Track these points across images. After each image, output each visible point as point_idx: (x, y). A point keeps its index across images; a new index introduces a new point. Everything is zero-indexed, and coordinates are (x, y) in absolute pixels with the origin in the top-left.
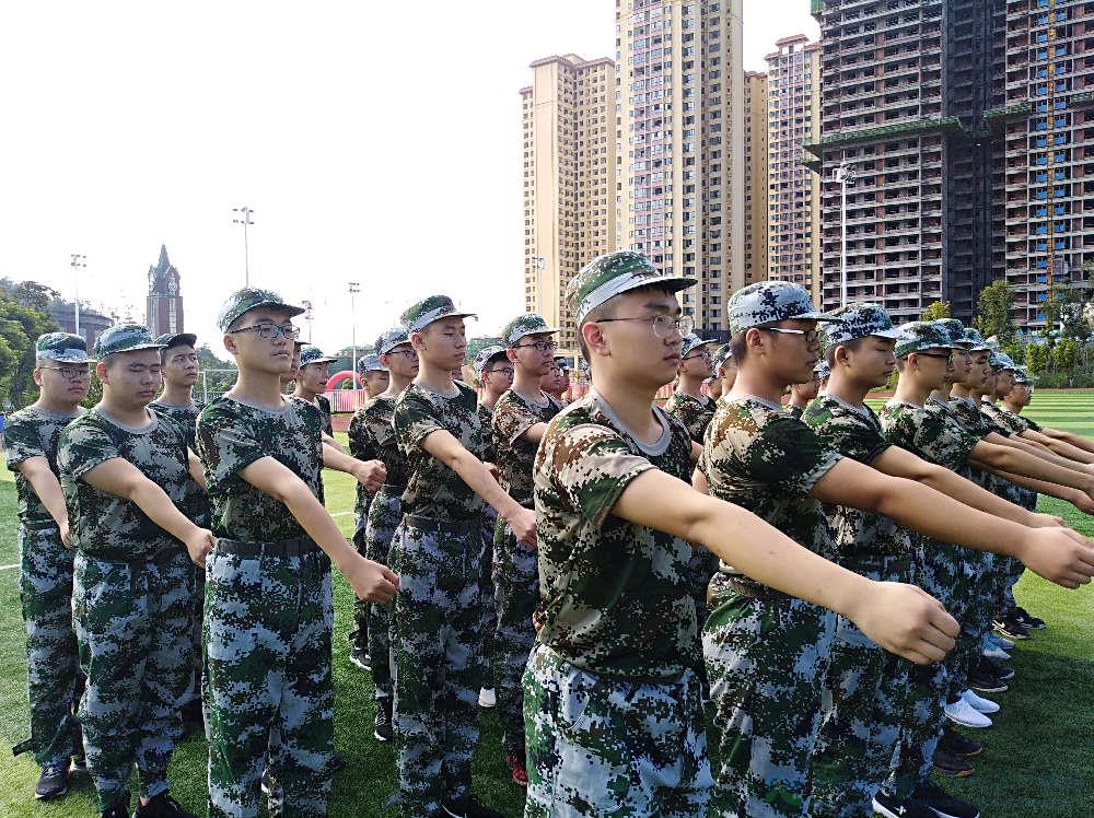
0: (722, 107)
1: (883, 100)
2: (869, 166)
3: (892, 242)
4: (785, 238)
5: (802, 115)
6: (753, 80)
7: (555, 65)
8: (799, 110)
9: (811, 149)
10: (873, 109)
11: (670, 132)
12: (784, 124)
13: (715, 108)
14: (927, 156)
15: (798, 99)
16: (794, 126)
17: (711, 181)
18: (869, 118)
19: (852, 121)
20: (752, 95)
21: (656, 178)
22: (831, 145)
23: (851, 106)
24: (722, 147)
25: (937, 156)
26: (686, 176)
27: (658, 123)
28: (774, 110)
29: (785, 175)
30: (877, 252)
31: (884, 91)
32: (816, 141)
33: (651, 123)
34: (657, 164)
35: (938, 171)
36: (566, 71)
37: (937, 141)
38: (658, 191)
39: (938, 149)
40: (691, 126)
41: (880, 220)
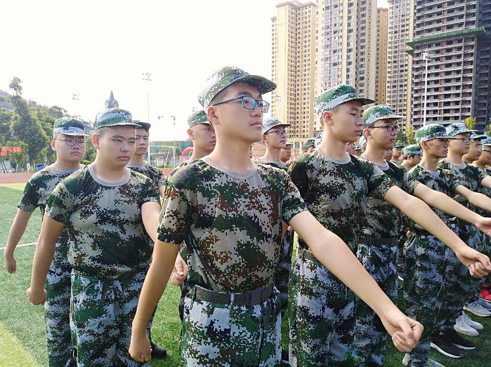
0: (366, 25)
1: (446, 20)
2: (437, 52)
3: (448, 88)
4: (394, 87)
5: (405, 28)
6: (381, 11)
7: (288, 6)
8: (403, 26)
9: (409, 44)
10: (441, 25)
11: (341, 37)
12: (396, 32)
13: (363, 25)
14: (466, 47)
15: (403, 21)
16: (401, 33)
17: (360, 60)
18: (438, 29)
19: (429, 31)
20: (380, 19)
21: (335, 58)
22: (418, 42)
23: (430, 23)
24: (366, 44)
25: (472, 47)
26: (348, 57)
27: (335, 32)
28: (391, 26)
29: (395, 57)
30: (440, 93)
31: (447, 15)
32: (411, 41)
33: (333, 32)
34: (335, 52)
35: (472, 54)
36: (292, 9)
37: (473, 39)
38: (335, 64)
39: (473, 43)
40: (352, 34)
41: (442, 78)
